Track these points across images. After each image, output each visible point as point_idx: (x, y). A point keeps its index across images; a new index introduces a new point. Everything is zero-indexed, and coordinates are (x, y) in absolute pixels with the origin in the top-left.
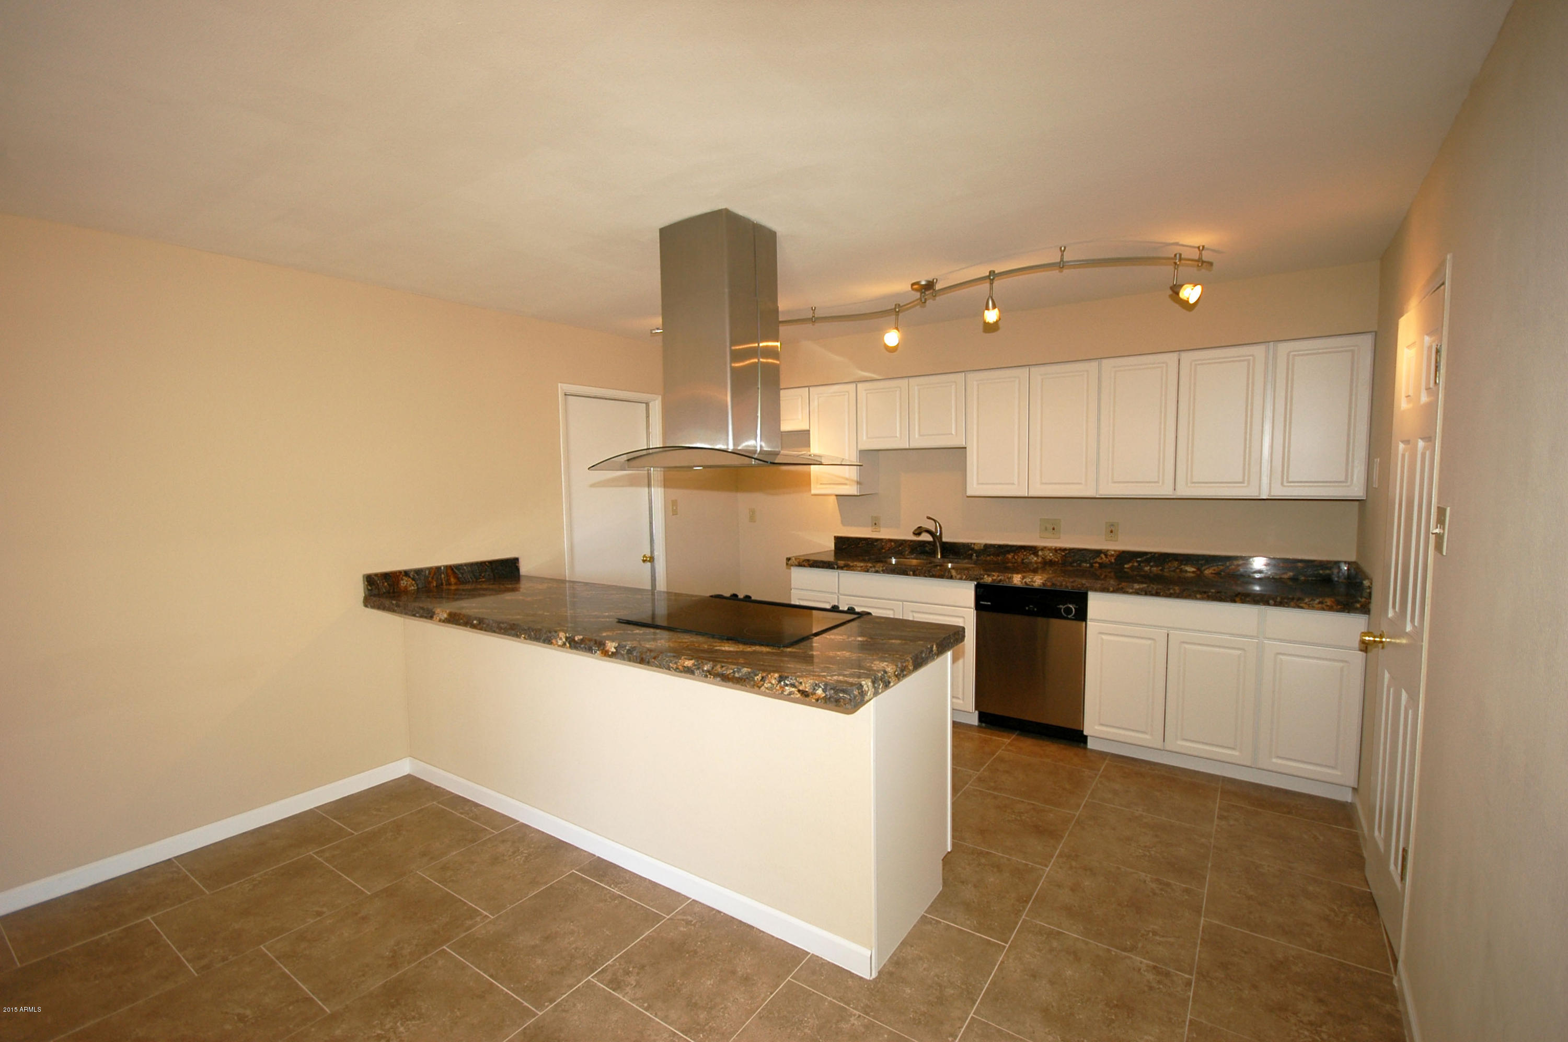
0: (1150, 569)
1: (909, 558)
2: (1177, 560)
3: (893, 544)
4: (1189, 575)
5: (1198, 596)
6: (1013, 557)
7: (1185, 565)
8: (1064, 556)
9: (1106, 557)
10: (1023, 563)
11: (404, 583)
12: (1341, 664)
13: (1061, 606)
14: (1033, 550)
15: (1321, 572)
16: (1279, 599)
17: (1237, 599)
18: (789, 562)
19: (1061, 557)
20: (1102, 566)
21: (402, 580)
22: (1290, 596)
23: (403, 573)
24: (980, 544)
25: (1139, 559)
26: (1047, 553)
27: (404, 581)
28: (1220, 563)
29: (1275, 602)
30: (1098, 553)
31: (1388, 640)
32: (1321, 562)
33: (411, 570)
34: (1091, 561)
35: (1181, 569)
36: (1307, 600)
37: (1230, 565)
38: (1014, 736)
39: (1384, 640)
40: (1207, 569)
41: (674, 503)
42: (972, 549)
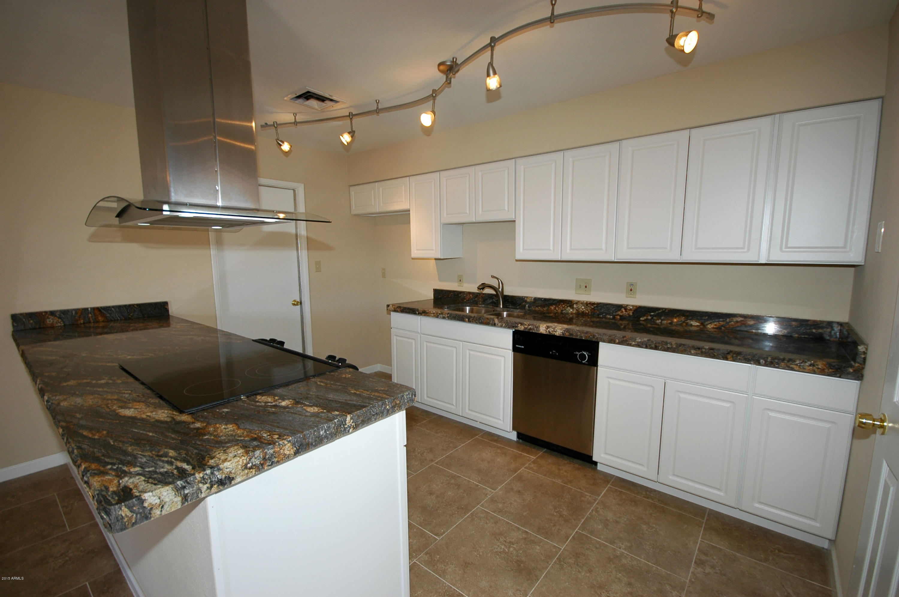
0: (661, 322)
1: (481, 307)
2: (683, 315)
3: (471, 295)
4: (693, 329)
5: (693, 352)
6: (555, 308)
7: (690, 319)
8: (592, 309)
9: (626, 311)
10: (562, 313)
11: (50, 321)
12: (827, 425)
13: (577, 353)
14: (569, 303)
15: (814, 331)
16: (769, 359)
17: (729, 356)
18: (388, 308)
19: (591, 310)
20: (622, 318)
21: (48, 318)
22: (782, 357)
23: (49, 313)
24: (531, 297)
25: (652, 314)
26: (580, 306)
27: (51, 319)
28: (721, 320)
29: (766, 361)
30: (619, 307)
31: (890, 425)
32: (814, 321)
33: (57, 311)
34: (614, 314)
35: (687, 323)
36: (798, 362)
37: (730, 322)
38: (541, 453)
39: (885, 424)
40: (710, 323)
41: (318, 263)
42: (526, 301)
